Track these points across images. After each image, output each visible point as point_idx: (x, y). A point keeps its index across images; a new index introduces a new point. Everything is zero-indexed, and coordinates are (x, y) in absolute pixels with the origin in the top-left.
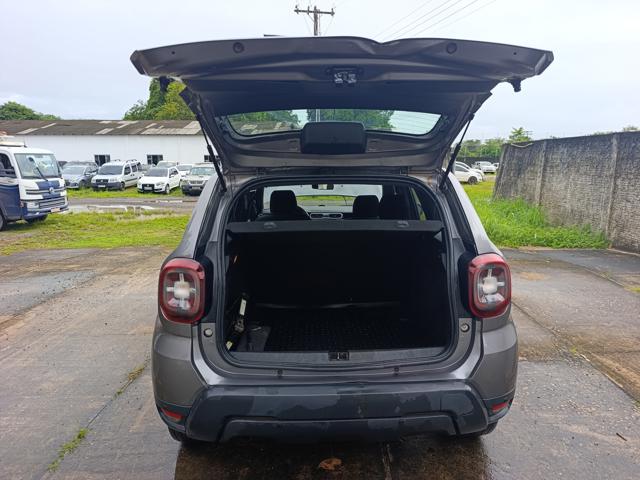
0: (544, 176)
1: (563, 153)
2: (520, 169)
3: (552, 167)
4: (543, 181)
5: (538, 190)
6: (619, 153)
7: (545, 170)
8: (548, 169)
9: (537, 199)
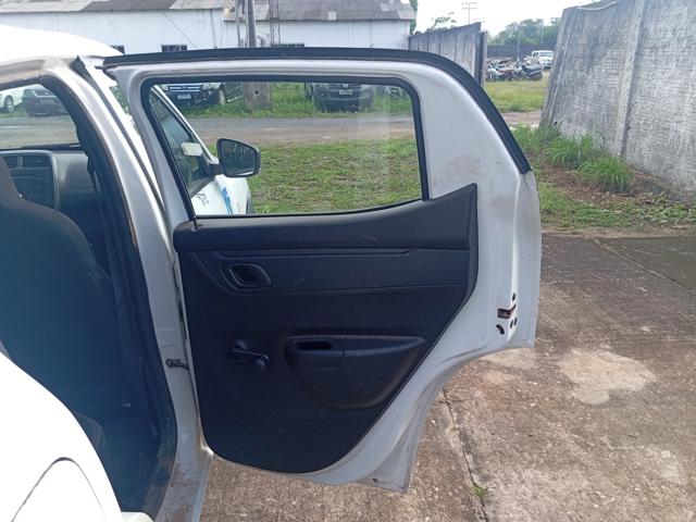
0: (637, 67)
1: (679, 16)
2: (592, 57)
3: (655, 48)
4: (635, 77)
5: (625, 96)
7: (639, 54)
8: (647, 52)
9: (622, 114)
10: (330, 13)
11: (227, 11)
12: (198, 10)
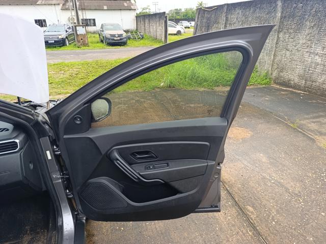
1: (238, 13)
2: (208, 26)
6: (282, 13)
8: (228, 25)
10: (104, 7)
11: (61, 5)
12: (49, 5)
